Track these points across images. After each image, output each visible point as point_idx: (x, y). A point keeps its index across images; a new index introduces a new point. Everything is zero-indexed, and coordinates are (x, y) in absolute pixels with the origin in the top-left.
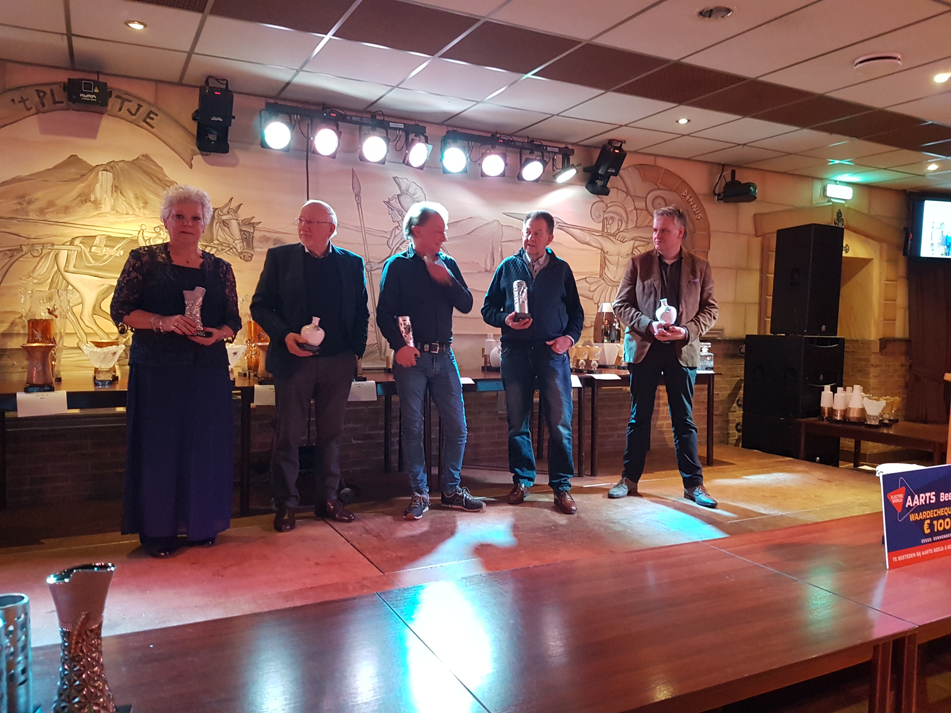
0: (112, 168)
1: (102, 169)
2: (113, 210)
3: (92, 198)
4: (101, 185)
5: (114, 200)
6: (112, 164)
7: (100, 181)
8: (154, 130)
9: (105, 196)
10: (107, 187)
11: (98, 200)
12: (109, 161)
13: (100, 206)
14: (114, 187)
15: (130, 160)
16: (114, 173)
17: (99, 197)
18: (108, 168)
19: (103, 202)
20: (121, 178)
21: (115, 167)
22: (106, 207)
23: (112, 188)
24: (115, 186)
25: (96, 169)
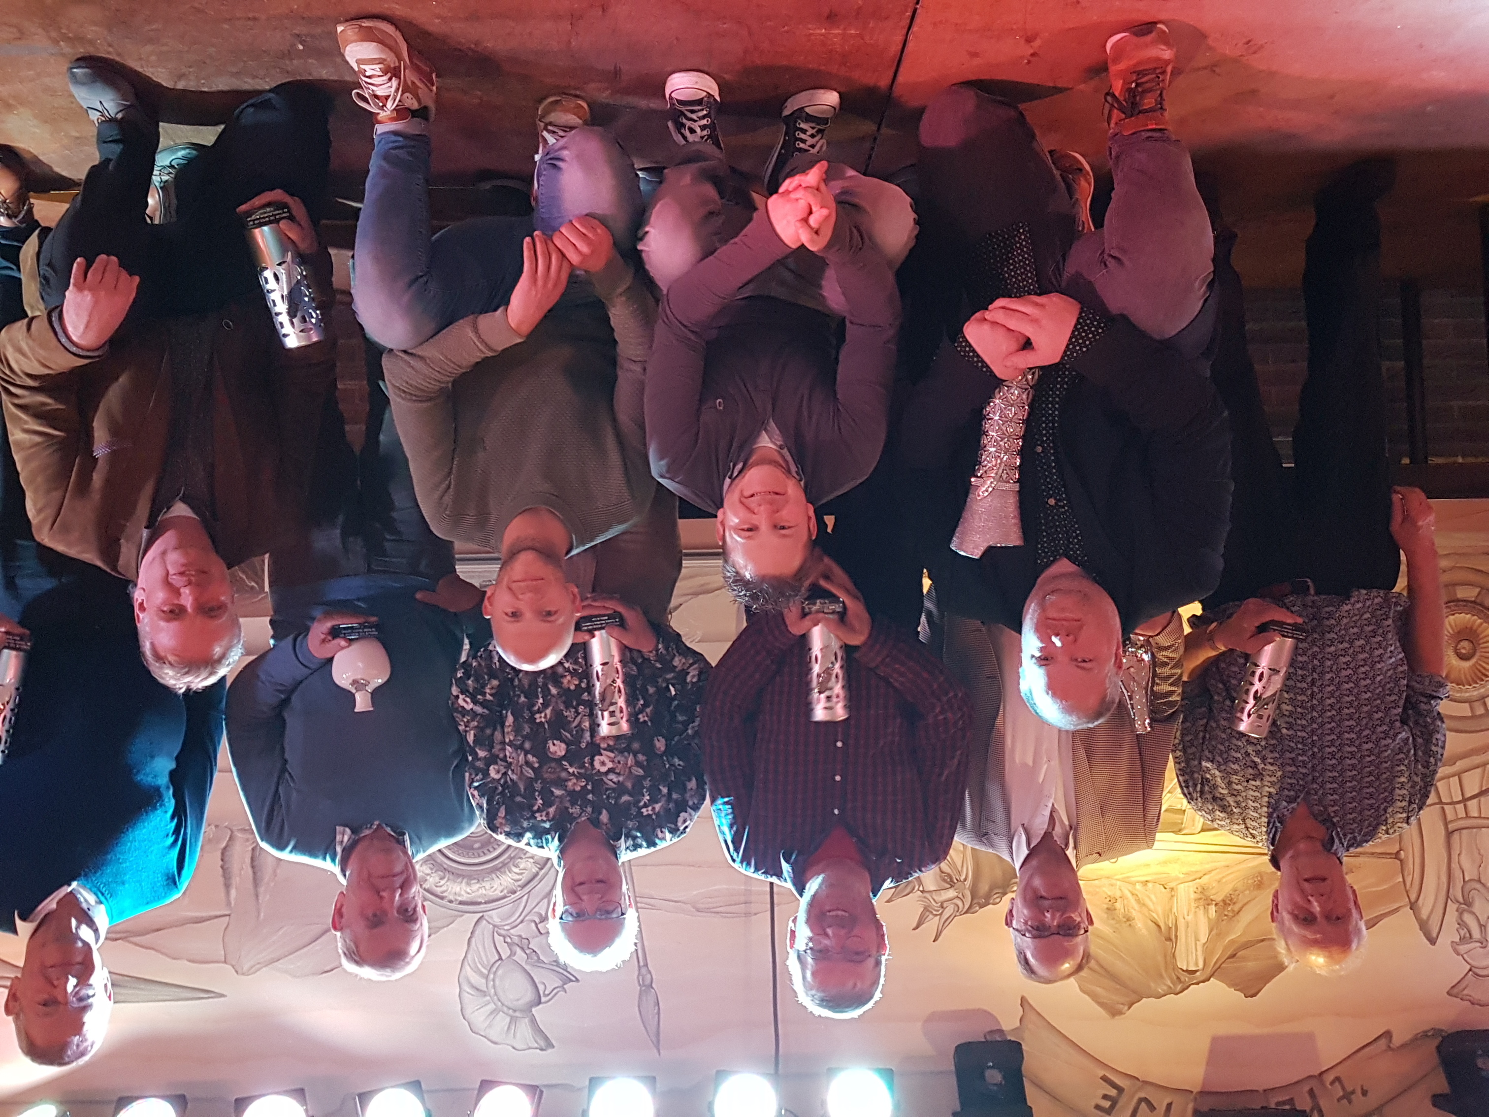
0: (1178, 978)
1: (1198, 973)
2: (1172, 889)
3: (1212, 909)
4: (1197, 939)
5: (1171, 910)
6: (1179, 988)
7: (1200, 948)
8: (1101, 1073)
9: (1189, 918)
10: (1186, 936)
11: (1202, 908)
12: (1185, 992)
13: (1198, 896)
14: (1173, 937)
15: (1144, 999)
16: (1175, 968)
17: (1201, 912)
18: (1185, 977)
19: (1193, 905)
20: (1160, 958)
21: (1172, 982)
22: (1186, 893)
23: (1176, 937)
24: (1170, 939)
25: (1209, 971)
